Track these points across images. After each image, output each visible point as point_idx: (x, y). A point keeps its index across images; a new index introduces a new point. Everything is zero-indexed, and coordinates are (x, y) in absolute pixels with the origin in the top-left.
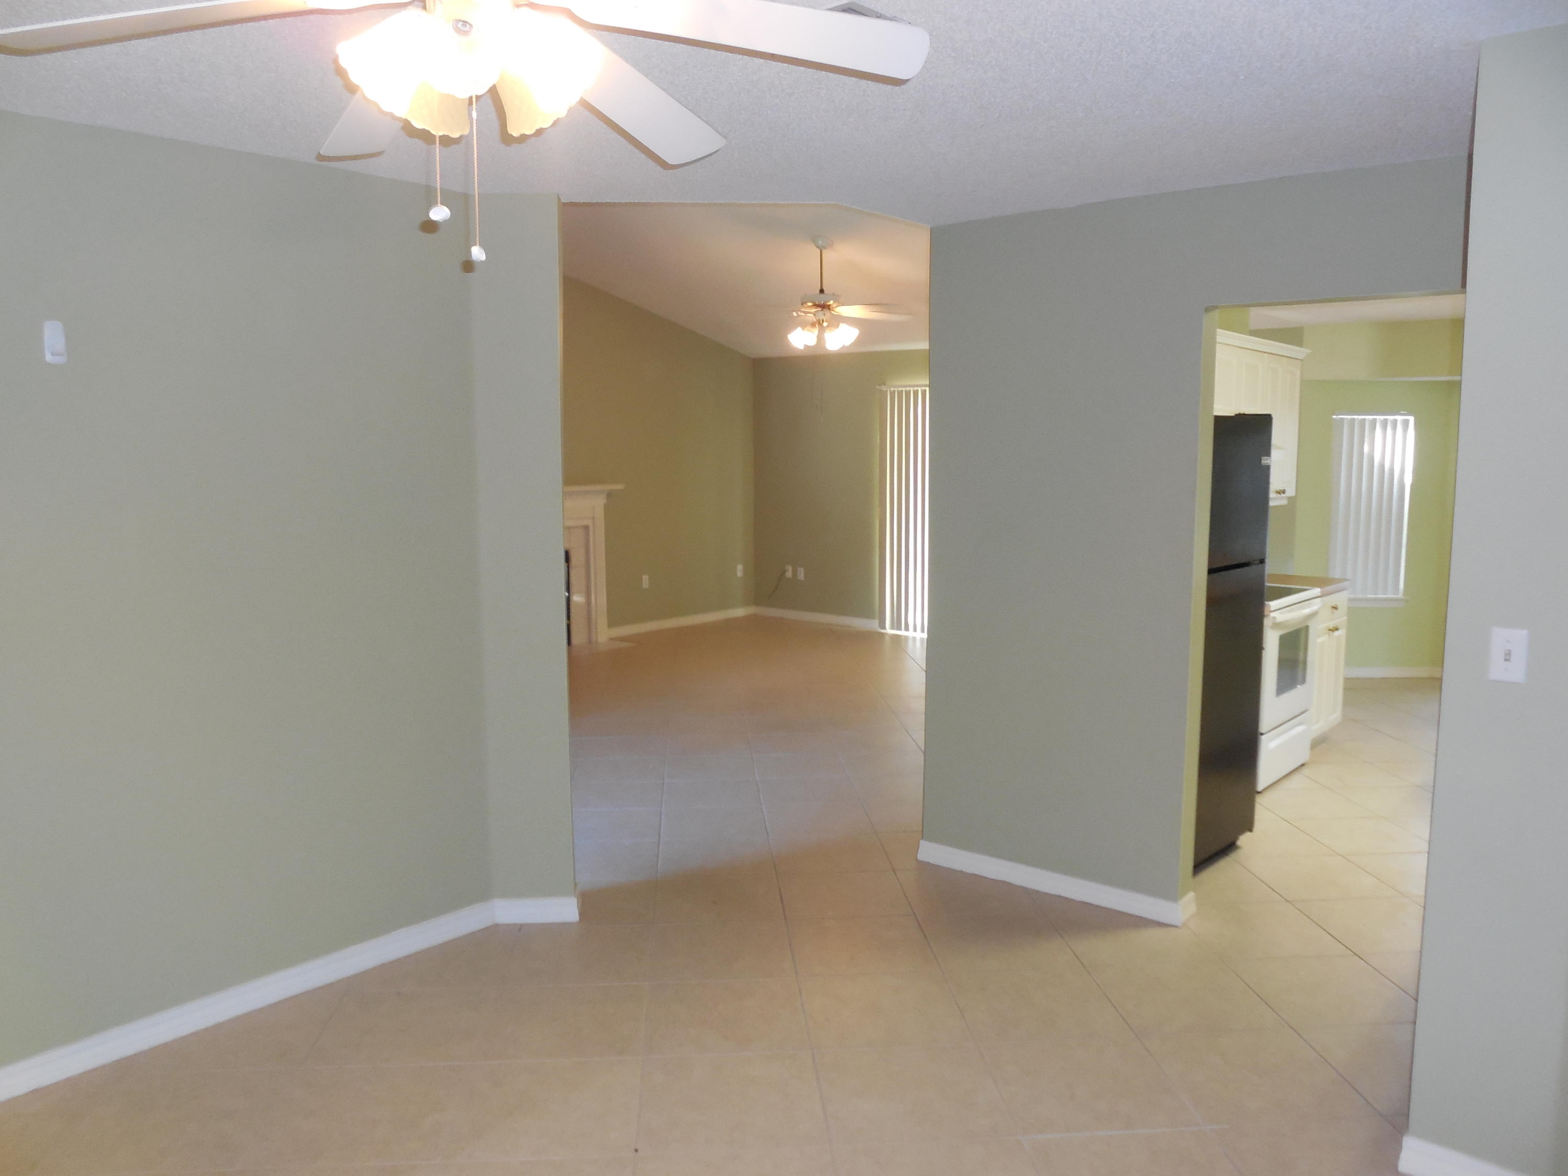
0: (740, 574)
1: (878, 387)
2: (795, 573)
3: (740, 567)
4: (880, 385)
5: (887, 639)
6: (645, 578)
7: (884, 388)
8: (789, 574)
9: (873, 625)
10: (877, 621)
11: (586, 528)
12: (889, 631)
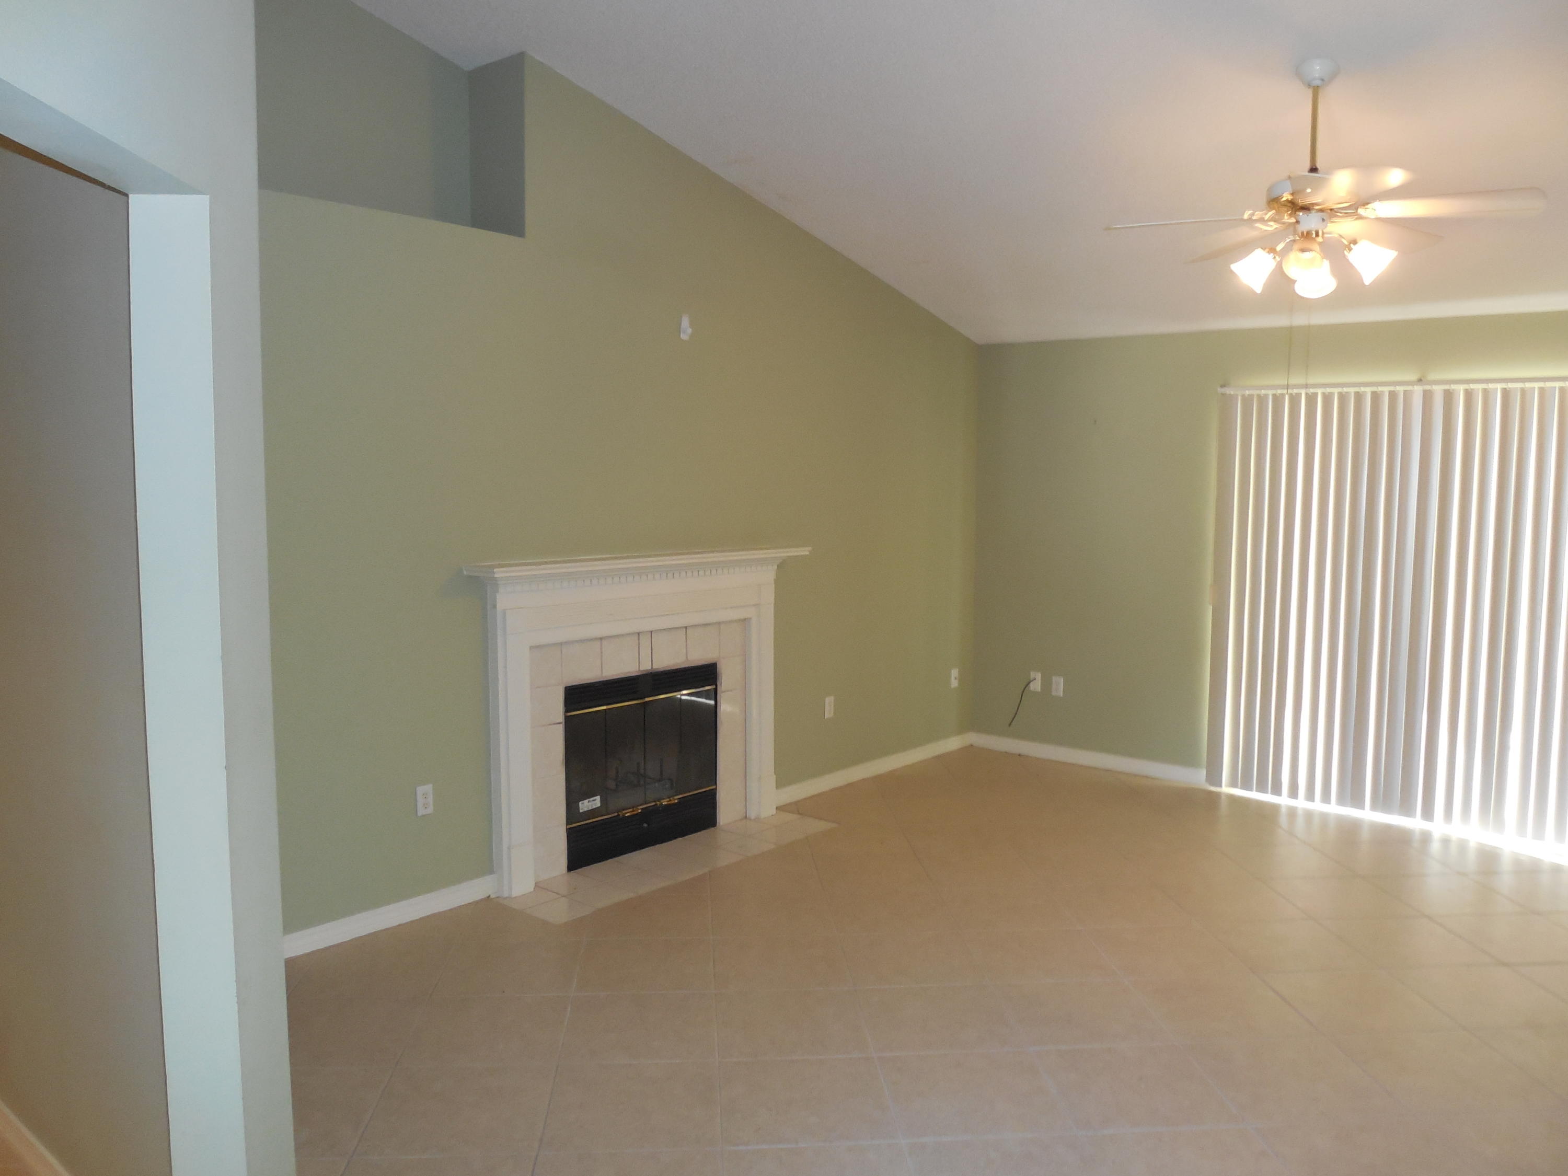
0: (954, 683)
1: (1220, 390)
2: (1047, 684)
3: (955, 673)
4: (1223, 386)
5: (1224, 803)
6: (829, 701)
7: (1229, 391)
8: (1036, 686)
9: (1197, 778)
10: (1203, 772)
11: (745, 621)
12: (1226, 789)
